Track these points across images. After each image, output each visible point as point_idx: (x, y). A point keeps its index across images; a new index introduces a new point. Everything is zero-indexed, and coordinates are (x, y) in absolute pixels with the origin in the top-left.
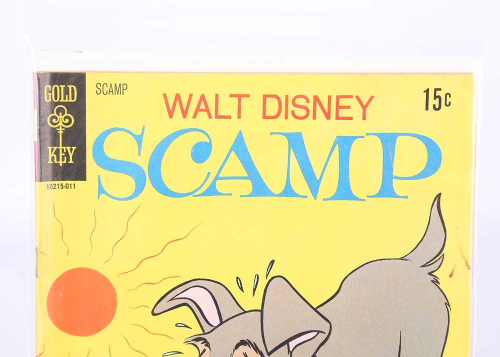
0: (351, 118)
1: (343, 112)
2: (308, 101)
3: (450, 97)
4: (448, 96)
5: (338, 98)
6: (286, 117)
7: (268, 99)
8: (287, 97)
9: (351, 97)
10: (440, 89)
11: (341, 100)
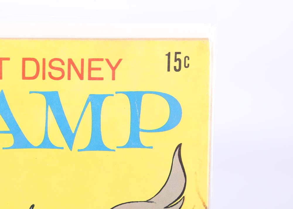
0: (102, 79)
1: (94, 74)
2: (63, 64)
3: (188, 59)
4: (187, 58)
5: (90, 60)
6: (44, 78)
7: (27, 62)
8: (44, 60)
9: (102, 60)
10: (180, 53)
11: (93, 62)
